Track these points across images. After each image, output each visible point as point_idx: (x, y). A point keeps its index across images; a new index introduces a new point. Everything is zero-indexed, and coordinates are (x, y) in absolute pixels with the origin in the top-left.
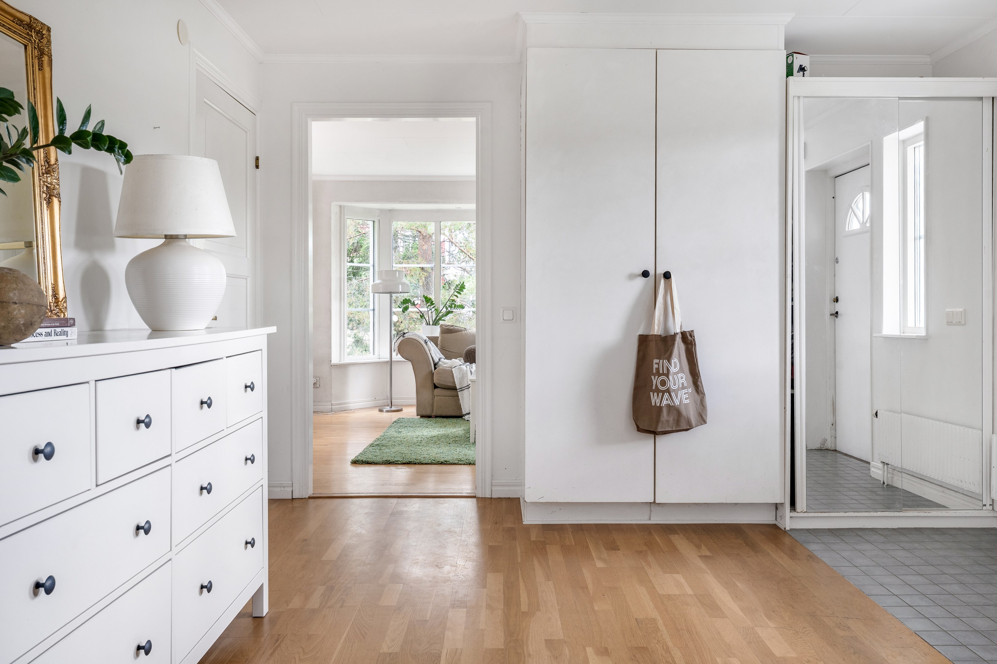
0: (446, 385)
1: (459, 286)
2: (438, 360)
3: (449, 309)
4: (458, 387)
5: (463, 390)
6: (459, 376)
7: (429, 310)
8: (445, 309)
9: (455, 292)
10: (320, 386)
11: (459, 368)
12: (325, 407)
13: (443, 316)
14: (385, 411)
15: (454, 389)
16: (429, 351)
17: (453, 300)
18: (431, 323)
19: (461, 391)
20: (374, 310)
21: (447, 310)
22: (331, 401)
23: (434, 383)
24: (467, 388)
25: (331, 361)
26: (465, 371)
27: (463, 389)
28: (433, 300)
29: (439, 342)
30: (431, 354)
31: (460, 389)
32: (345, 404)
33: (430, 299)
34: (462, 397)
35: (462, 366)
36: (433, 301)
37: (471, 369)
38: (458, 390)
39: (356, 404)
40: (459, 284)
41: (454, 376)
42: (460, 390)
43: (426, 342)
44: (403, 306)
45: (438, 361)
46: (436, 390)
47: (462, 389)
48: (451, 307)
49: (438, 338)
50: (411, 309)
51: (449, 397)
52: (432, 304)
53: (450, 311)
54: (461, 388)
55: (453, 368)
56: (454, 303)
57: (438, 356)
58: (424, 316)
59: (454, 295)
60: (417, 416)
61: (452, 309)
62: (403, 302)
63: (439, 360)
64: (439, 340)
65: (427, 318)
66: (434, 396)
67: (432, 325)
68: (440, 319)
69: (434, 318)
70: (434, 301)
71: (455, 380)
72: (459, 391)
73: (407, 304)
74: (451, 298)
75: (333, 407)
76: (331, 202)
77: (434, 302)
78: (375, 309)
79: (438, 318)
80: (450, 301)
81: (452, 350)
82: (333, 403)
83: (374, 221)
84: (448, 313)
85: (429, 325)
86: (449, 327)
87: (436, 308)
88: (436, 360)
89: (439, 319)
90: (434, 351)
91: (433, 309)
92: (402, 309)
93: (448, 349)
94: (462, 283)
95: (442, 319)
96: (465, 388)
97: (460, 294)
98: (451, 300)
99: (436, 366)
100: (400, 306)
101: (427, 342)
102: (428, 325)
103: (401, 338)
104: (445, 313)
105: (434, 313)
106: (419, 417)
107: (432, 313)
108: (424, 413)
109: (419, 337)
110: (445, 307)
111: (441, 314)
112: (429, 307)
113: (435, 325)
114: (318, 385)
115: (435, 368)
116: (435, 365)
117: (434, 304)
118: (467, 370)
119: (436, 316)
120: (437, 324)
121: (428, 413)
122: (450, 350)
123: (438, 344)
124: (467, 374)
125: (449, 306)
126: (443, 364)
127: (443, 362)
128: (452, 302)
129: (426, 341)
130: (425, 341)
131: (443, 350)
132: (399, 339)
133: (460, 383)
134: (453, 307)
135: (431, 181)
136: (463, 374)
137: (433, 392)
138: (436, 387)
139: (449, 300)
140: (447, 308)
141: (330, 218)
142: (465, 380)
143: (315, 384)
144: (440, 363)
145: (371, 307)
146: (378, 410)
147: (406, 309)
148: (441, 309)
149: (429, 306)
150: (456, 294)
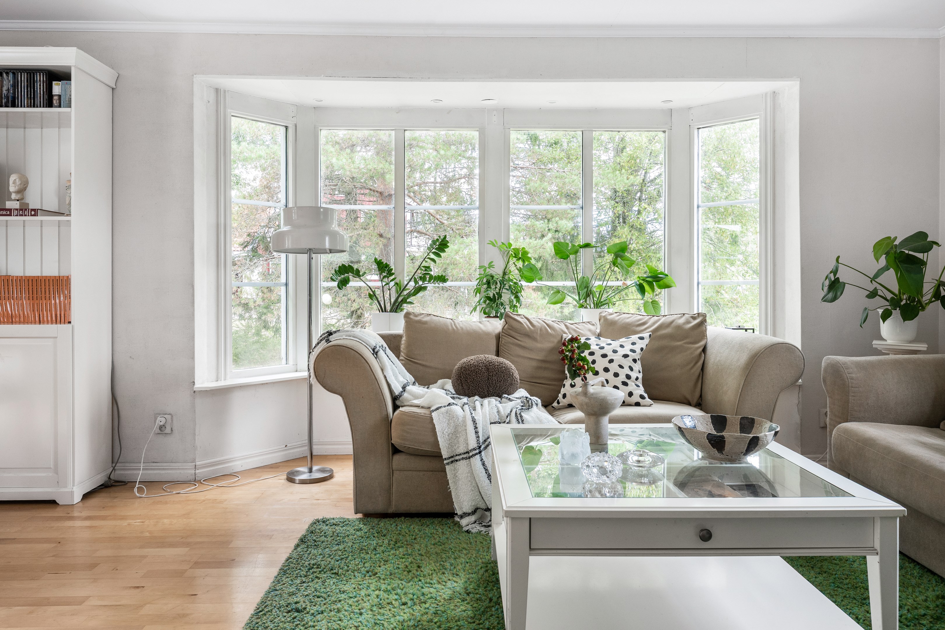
0: (418, 449)
1: (438, 243)
2: (401, 390)
3: (421, 283)
4: (445, 454)
5: (457, 461)
6: (446, 430)
7: (385, 285)
8: (412, 284)
9: (431, 254)
10: (174, 431)
11: (447, 412)
12: (182, 471)
13: (409, 295)
14: (297, 482)
15: (438, 456)
16: (382, 370)
17: (427, 268)
18: (388, 308)
19: (452, 462)
20: (286, 285)
21: (416, 285)
22: (194, 461)
23: (392, 444)
24: (466, 458)
25: (194, 382)
26: (461, 419)
27: (457, 458)
28: (393, 267)
29: (403, 347)
30: (385, 377)
31: (450, 458)
32: (221, 464)
33: (387, 266)
34: (455, 476)
35: (453, 407)
36: (392, 269)
37: (473, 415)
38: (445, 462)
39: (247, 461)
40: (438, 240)
41: (437, 430)
42: (451, 460)
43: (375, 352)
44: (339, 278)
45: (402, 392)
46: (397, 457)
47: (453, 459)
48: (423, 279)
49: (400, 337)
50: (354, 283)
51: (425, 472)
52: (390, 273)
53: (423, 286)
54: (452, 457)
55: (433, 411)
56: (430, 272)
57: (401, 379)
58: (375, 295)
59: (429, 258)
60: (356, 513)
61: (426, 282)
62: (339, 271)
63: (404, 388)
64: (403, 342)
65: (381, 299)
66: (391, 472)
67: (390, 311)
68: (404, 301)
69: (393, 300)
70: (394, 269)
71: (439, 439)
72: (448, 464)
73: (346, 275)
74: (424, 264)
75: (197, 471)
76: (193, 75)
77: (393, 271)
78: (288, 283)
79: (400, 299)
80: (421, 269)
81: (427, 364)
82: (198, 463)
83: (287, 127)
84: (419, 290)
85: (385, 311)
86: (423, 318)
87: (397, 281)
88: (397, 389)
89: (402, 300)
90: (393, 370)
91: (392, 284)
92: (337, 283)
93: (419, 360)
94: (442, 237)
95: (408, 300)
96: (461, 457)
97: (439, 255)
98: (423, 267)
99: (398, 403)
100: (334, 278)
101: (377, 352)
102: (382, 311)
103: (323, 344)
104: (413, 291)
105: (394, 290)
106: (360, 516)
107: (389, 290)
108: (371, 508)
109: (362, 341)
110: (413, 280)
111: (405, 293)
112: (384, 280)
113: (396, 312)
114: (168, 430)
115: (396, 407)
116: (395, 399)
117: (393, 274)
118: (464, 417)
119: (397, 295)
120: (398, 310)
121: (380, 507)
122: (424, 363)
123: (402, 349)
124: (465, 426)
125: (420, 277)
126: (411, 397)
127: (411, 393)
128: (426, 270)
129: (376, 350)
130: (374, 350)
131: (411, 363)
132: (319, 345)
133: (451, 446)
134: (428, 279)
135: (388, 37)
136: (456, 427)
137: (390, 462)
138: (396, 451)
139: (420, 267)
140: (416, 282)
141: (191, 106)
142: (461, 440)
143: (163, 428)
144: (405, 395)
145: (283, 280)
146: (285, 477)
147: (343, 283)
148: (406, 283)
149: (384, 277)
150: (432, 256)
